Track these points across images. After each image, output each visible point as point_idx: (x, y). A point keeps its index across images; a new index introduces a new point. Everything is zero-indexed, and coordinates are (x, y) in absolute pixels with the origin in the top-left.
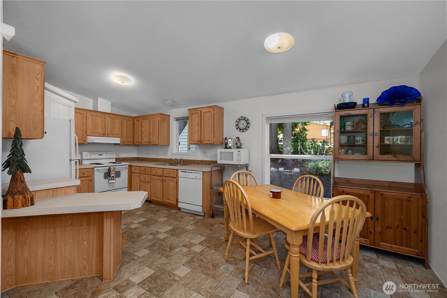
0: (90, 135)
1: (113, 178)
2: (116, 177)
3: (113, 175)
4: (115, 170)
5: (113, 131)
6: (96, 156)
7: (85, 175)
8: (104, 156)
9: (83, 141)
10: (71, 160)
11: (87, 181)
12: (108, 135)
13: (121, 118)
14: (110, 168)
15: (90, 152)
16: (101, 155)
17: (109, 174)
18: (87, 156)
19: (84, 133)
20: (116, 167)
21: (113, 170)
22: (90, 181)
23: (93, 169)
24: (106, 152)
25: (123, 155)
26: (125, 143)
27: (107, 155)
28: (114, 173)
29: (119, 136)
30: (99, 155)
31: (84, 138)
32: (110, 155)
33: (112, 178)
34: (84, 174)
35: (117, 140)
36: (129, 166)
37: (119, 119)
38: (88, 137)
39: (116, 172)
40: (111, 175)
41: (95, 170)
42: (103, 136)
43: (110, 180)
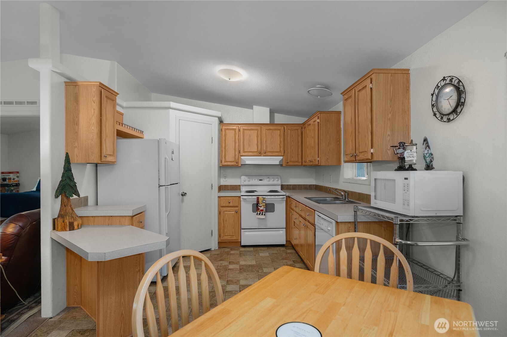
0: (244, 154)
1: (262, 212)
2: (266, 211)
3: (262, 208)
4: (264, 201)
5: (272, 148)
6: (255, 181)
7: (231, 205)
8: (266, 181)
9: (236, 163)
10: (160, 186)
11: (234, 212)
12: (265, 153)
13: (283, 128)
14: (258, 199)
15: (249, 177)
16: (262, 180)
17: (257, 206)
18: (245, 181)
19: (237, 153)
20: (267, 197)
21: (262, 201)
22: (237, 212)
23: (240, 197)
24: (269, 176)
25: (293, 181)
26: (289, 164)
27: (269, 181)
28: (263, 206)
29: (280, 154)
30: (260, 180)
31: (236, 159)
32: (273, 181)
33: (260, 213)
34: (230, 203)
35: (276, 160)
36: (288, 197)
37: (280, 130)
38: (242, 157)
39: (266, 204)
40: (259, 207)
41: (242, 200)
42: (260, 154)
43: (257, 214)
